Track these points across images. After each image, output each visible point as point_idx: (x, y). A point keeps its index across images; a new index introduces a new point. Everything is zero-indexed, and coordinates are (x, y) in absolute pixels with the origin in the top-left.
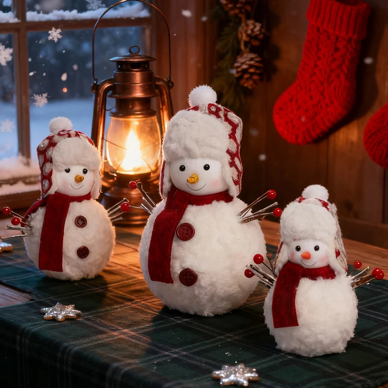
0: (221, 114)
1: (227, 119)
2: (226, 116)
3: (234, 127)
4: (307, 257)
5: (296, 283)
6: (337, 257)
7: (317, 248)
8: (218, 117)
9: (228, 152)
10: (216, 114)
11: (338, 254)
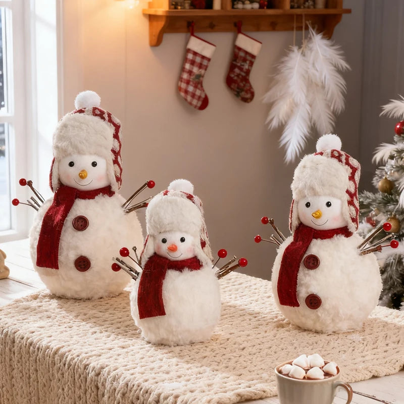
0: (343, 158)
1: (347, 163)
2: (347, 159)
3: (354, 170)
4: (173, 249)
5: (162, 276)
6: (202, 248)
7: (183, 240)
8: (340, 161)
9: (348, 192)
10: (339, 158)
11: (203, 244)
